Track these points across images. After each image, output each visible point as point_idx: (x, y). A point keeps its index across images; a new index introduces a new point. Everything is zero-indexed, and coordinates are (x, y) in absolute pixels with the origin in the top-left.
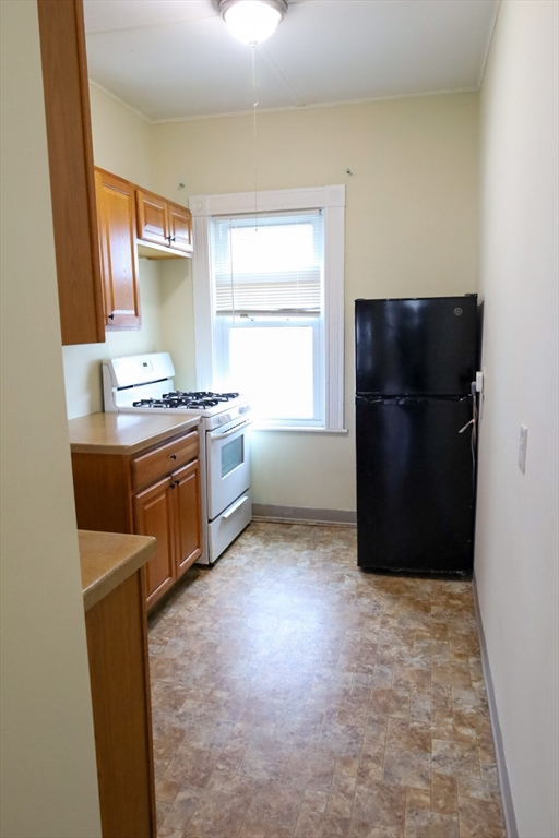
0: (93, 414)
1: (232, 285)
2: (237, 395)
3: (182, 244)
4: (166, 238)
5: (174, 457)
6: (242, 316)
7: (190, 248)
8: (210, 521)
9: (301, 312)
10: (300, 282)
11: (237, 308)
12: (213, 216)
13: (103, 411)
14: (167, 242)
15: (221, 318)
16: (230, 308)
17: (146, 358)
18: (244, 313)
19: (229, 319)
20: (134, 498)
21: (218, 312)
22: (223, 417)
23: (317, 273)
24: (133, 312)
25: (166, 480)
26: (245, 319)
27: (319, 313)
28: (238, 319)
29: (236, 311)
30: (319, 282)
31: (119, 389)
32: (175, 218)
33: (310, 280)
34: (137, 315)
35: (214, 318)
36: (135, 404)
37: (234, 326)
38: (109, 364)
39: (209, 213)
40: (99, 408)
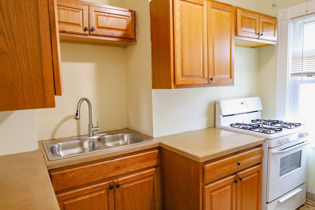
0: (209, 128)
1: (303, 58)
2: (300, 124)
3: (269, 37)
4: (256, 34)
5: (239, 164)
6: (308, 76)
7: (275, 39)
8: (267, 203)
11: (305, 71)
12: (292, 19)
13: (215, 127)
14: (257, 36)
15: (294, 78)
16: (300, 72)
17: (242, 100)
18: (310, 74)
19: (299, 78)
20: (203, 188)
21: (292, 74)
22: (283, 140)
24: (229, 76)
25: (232, 177)
26: (310, 78)
28: (305, 78)
29: (304, 73)
31: (223, 116)
32: (264, 22)
34: (231, 77)
35: (289, 78)
36: (231, 125)
37: (302, 82)
38: (219, 103)
39: (290, 17)
40: (212, 125)
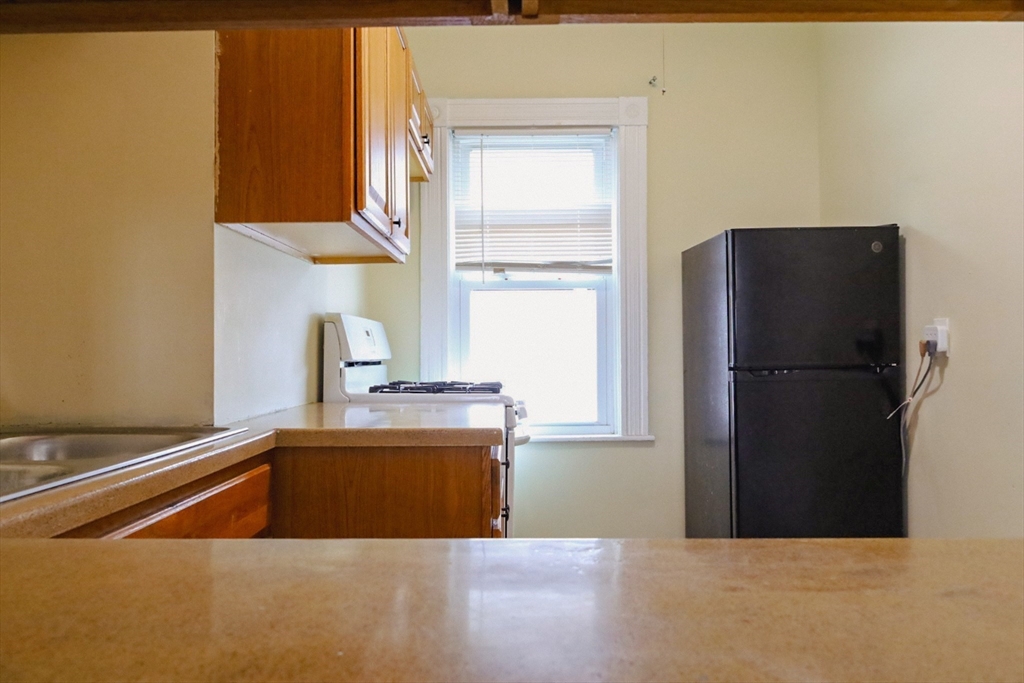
1: (482, 226)
6: (496, 271)
9: (585, 267)
10: (582, 225)
11: (488, 259)
12: (455, 128)
13: (321, 402)
15: (464, 274)
16: (478, 260)
17: (367, 325)
18: (499, 267)
19: (473, 276)
21: (458, 265)
23: (607, 212)
26: (499, 277)
27: (610, 268)
28: (490, 276)
29: (487, 264)
30: (609, 225)
31: (351, 364)
33: (596, 222)
35: (452, 274)
36: (373, 391)
37: (483, 287)
38: (337, 322)
39: (449, 123)
